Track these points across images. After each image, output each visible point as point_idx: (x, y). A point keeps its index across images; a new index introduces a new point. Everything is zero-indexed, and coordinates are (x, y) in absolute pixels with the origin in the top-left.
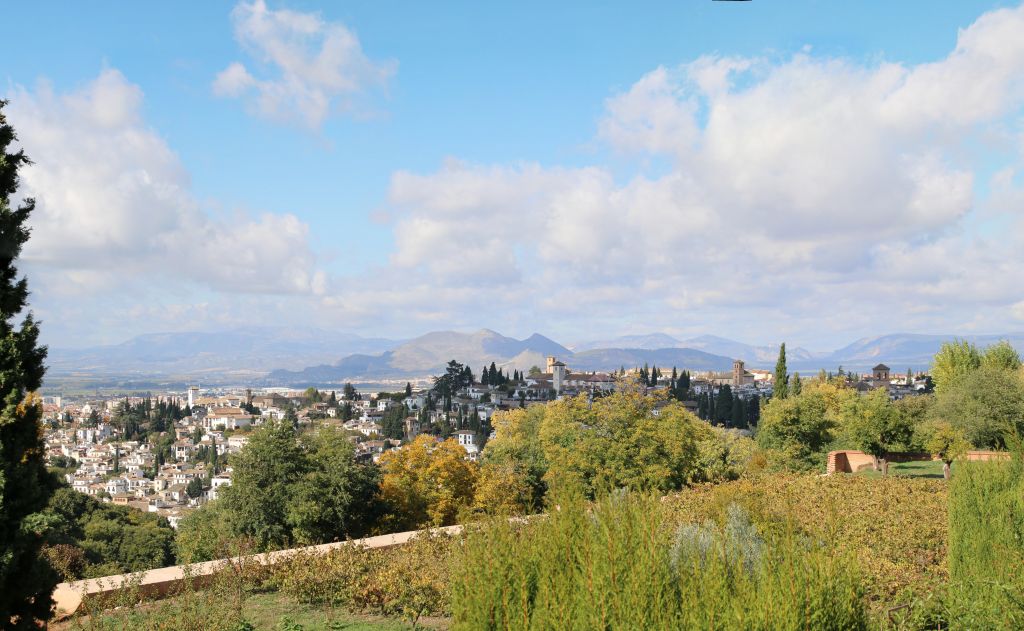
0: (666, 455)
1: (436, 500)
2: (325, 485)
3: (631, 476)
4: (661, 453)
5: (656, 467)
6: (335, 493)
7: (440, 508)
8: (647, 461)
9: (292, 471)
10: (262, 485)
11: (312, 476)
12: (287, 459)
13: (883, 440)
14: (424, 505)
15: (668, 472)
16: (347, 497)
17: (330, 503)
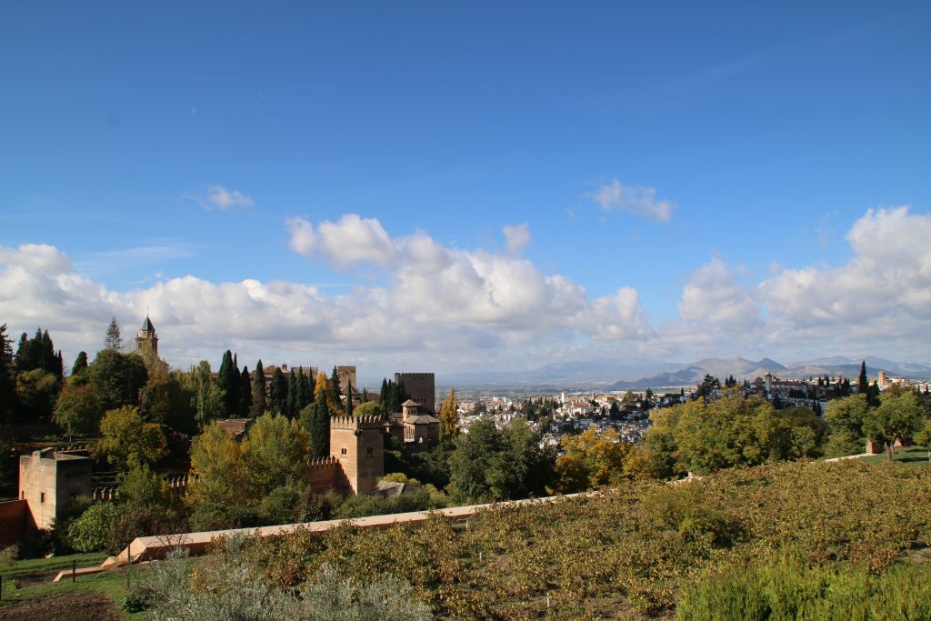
0: (757, 440)
1: (597, 470)
2: (510, 459)
3: (732, 454)
4: (753, 438)
5: (749, 448)
6: (516, 465)
7: (597, 474)
8: (744, 443)
9: (489, 450)
10: (472, 458)
11: (502, 453)
12: (487, 442)
13: (886, 432)
14: (587, 472)
15: (758, 451)
16: (524, 467)
17: (513, 472)
